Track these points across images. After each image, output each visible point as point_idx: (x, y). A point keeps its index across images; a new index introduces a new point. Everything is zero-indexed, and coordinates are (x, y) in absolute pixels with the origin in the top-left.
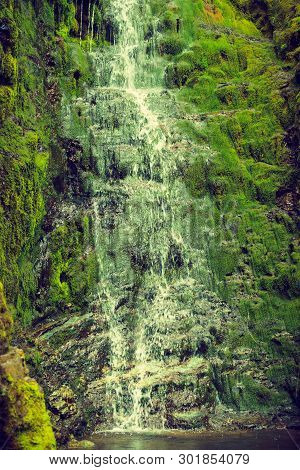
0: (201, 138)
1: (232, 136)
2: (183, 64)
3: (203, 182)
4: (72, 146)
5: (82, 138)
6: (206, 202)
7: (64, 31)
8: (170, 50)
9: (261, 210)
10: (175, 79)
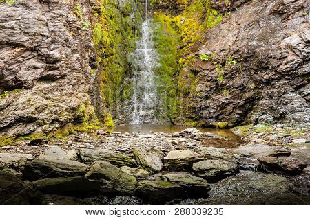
0: (159, 62)
1: (166, 61)
2: (157, 43)
3: (158, 72)
4: (130, 64)
5: (132, 62)
6: (158, 77)
7: (129, 37)
8: (155, 39)
9: (169, 78)
10: (155, 47)
